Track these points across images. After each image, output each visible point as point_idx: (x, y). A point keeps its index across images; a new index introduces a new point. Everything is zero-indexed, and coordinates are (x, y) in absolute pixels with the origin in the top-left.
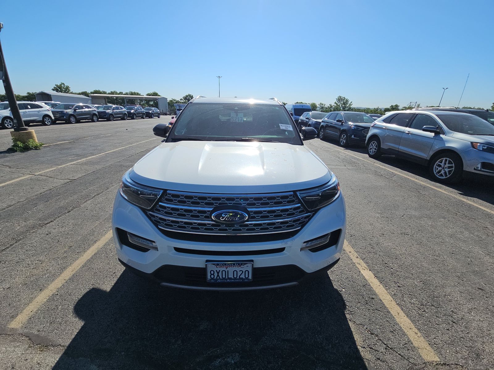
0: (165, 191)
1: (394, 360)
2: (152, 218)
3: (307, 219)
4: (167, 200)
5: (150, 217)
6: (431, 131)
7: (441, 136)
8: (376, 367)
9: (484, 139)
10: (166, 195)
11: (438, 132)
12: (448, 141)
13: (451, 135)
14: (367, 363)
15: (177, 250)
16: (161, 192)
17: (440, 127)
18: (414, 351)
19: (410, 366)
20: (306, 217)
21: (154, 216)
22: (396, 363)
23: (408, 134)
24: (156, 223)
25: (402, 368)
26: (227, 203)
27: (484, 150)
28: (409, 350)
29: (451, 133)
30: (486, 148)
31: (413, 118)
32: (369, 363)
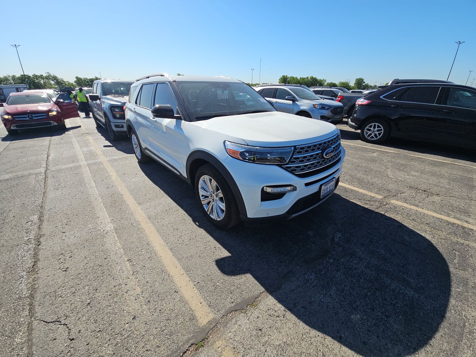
0: (295, 147)
2: (288, 169)
4: (298, 152)
5: (286, 169)
6: (290, 100)
7: (296, 102)
9: (317, 102)
10: (297, 149)
11: (294, 100)
12: (302, 106)
13: (302, 101)
15: (307, 185)
16: (293, 148)
17: (294, 97)
21: (290, 167)
23: (276, 103)
24: (292, 171)
26: (324, 146)
27: (320, 108)
29: (301, 100)
30: (321, 107)
31: (276, 92)
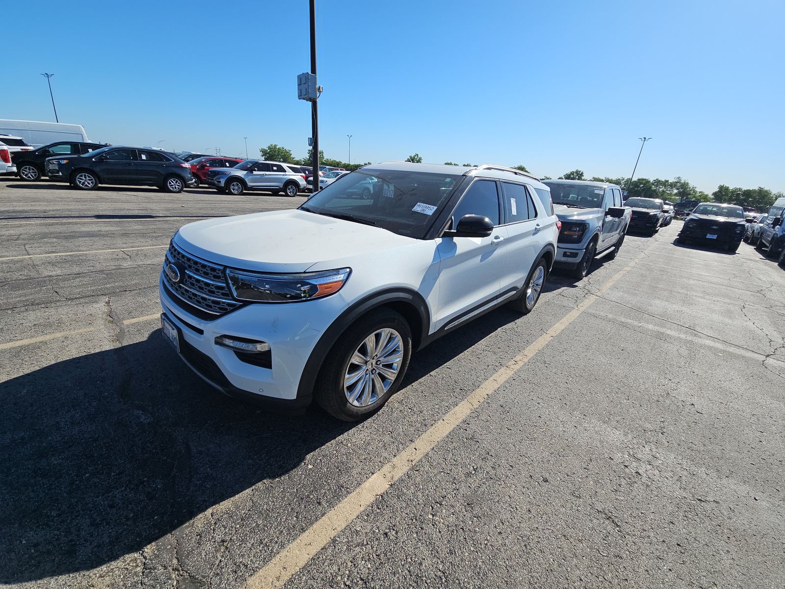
1: (205, 556)
3: (232, 308)
8: (185, 536)
14: (187, 524)
18: (236, 581)
19: (204, 580)
20: (229, 305)
22: (201, 558)
25: (196, 568)
28: (236, 572)
32: (188, 527)
